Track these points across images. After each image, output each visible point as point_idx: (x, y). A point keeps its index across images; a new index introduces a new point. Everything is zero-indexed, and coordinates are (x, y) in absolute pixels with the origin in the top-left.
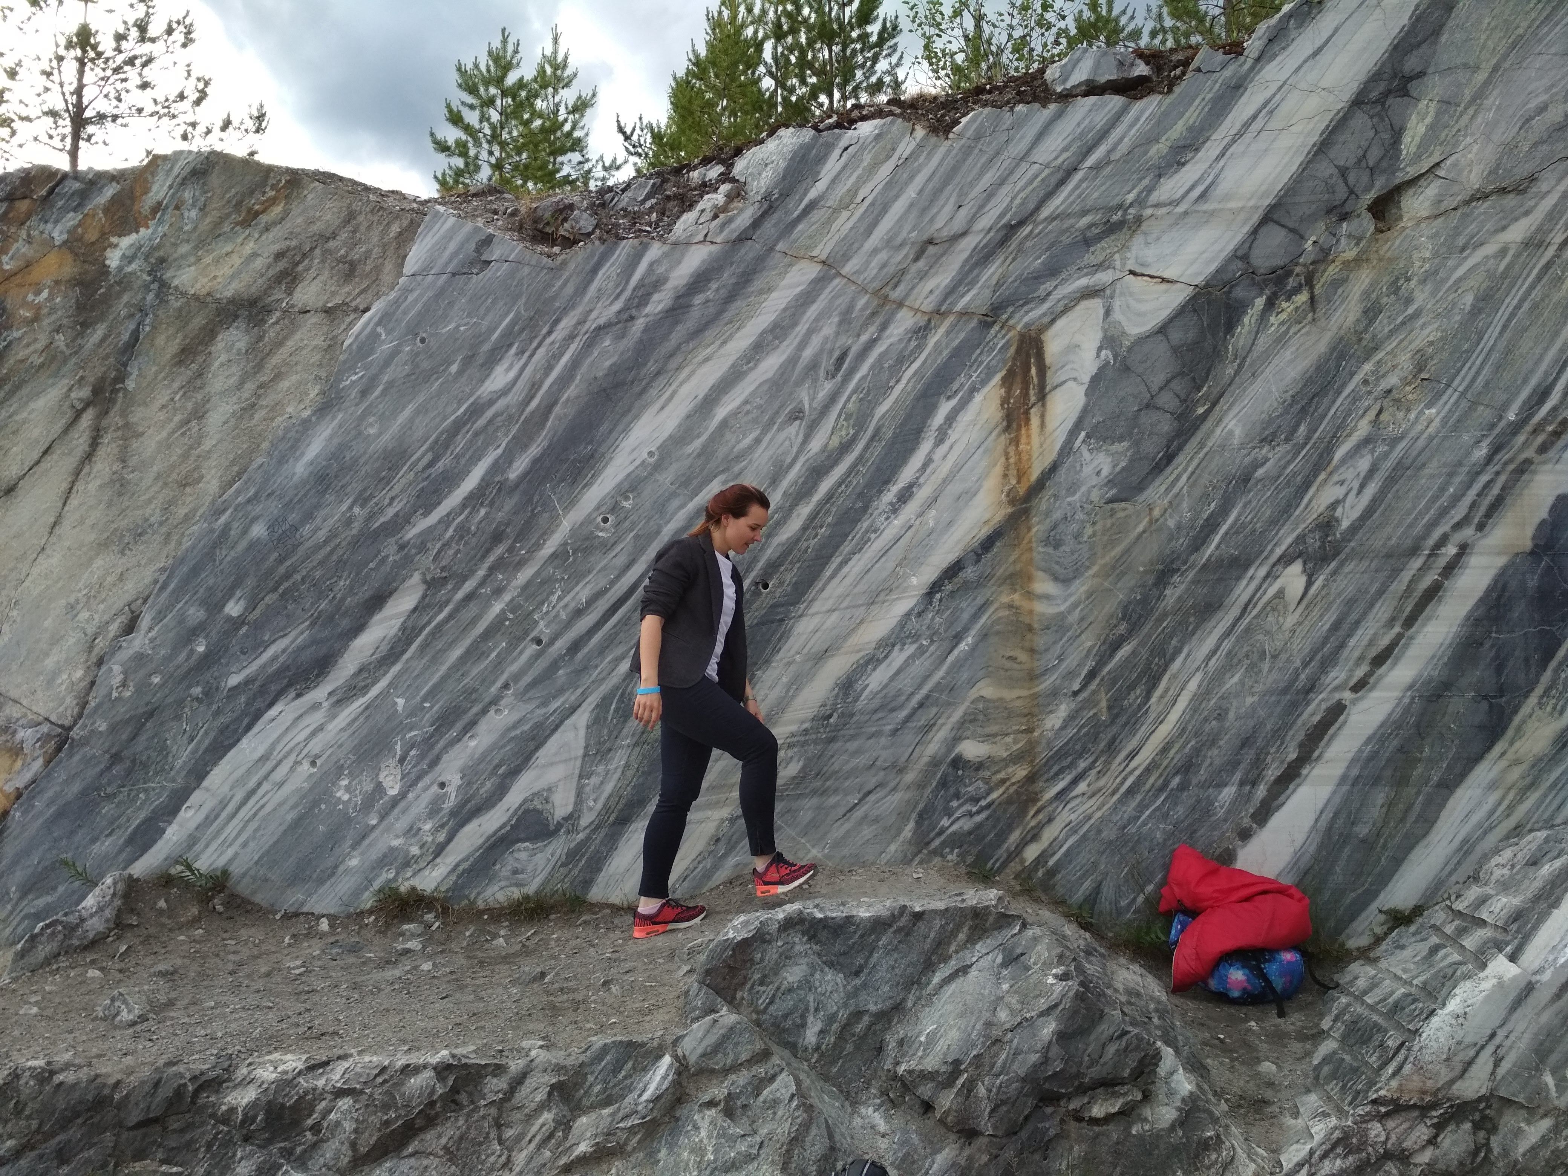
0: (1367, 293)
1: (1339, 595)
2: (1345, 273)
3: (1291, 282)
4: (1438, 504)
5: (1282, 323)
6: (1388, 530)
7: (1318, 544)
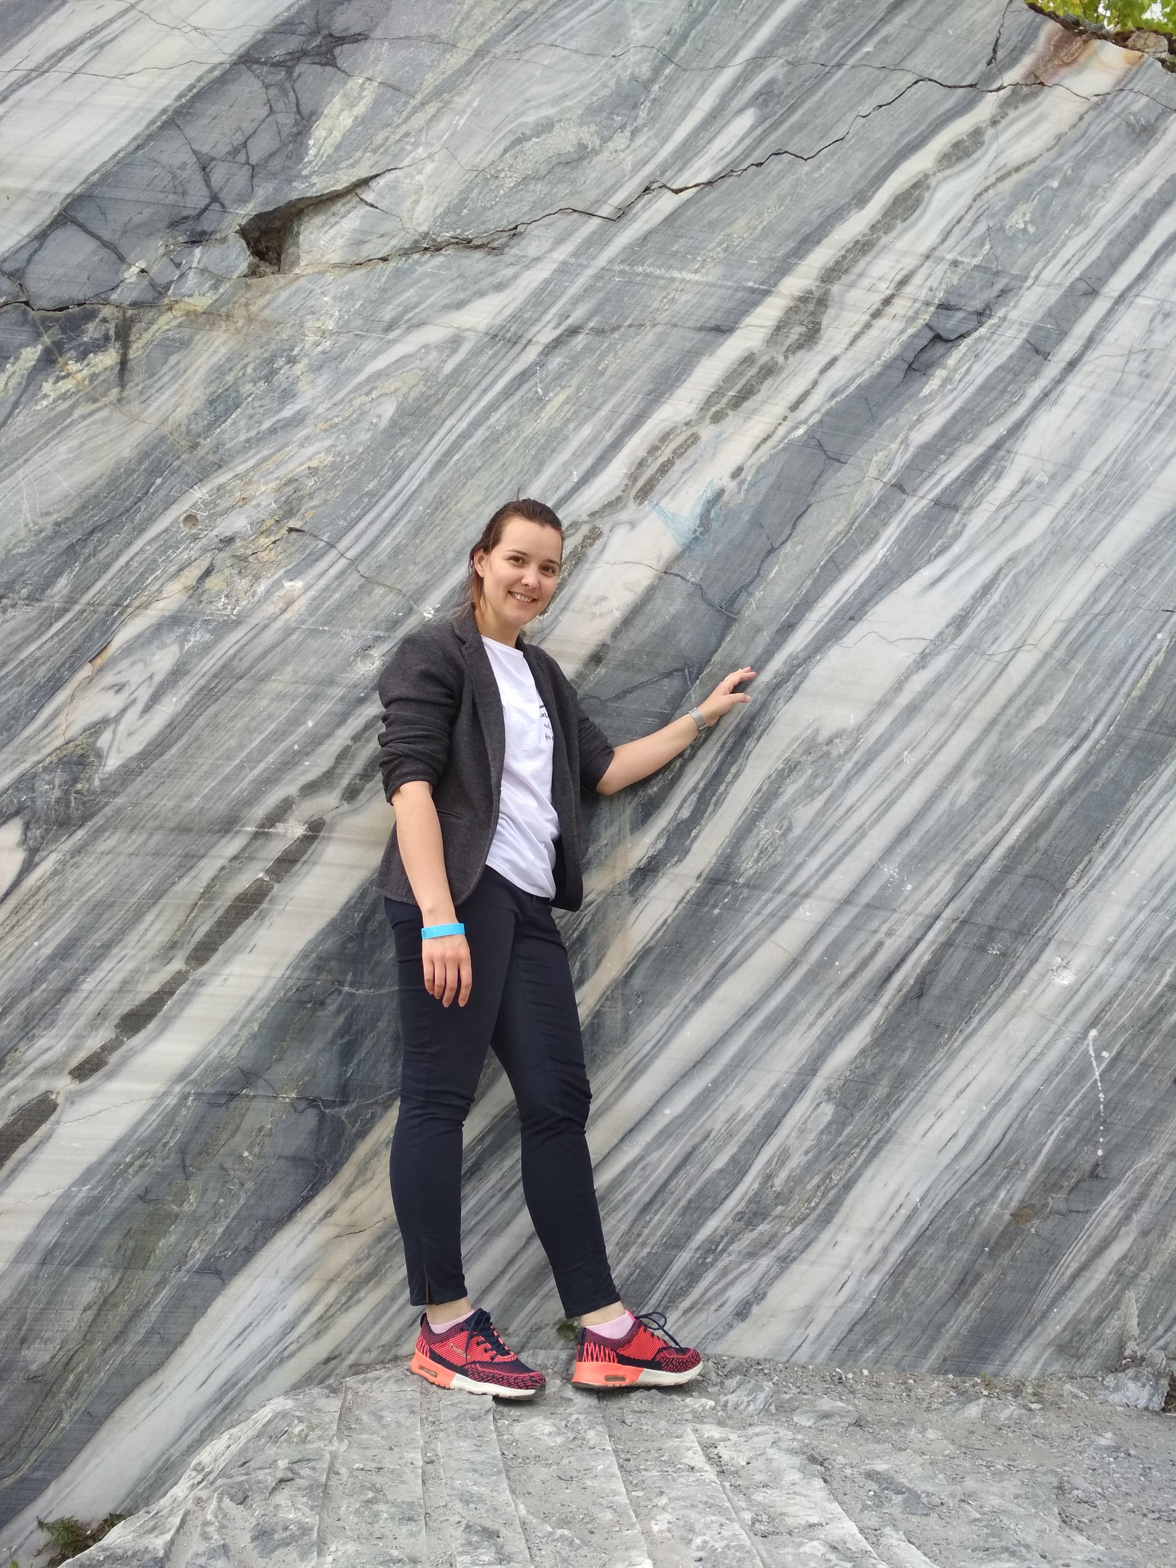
0: (219, 371)
1: (81, 891)
2: (186, 332)
3: (92, 331)
4: (283, 746)
5: (64, 397)
6: (188, 782)
7: (57, 793)
